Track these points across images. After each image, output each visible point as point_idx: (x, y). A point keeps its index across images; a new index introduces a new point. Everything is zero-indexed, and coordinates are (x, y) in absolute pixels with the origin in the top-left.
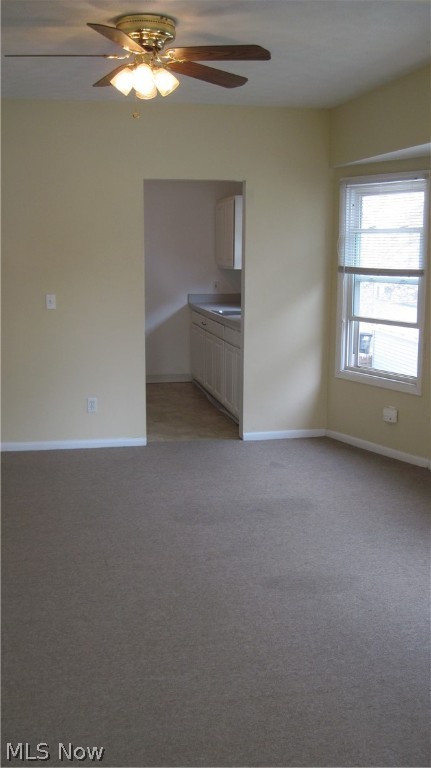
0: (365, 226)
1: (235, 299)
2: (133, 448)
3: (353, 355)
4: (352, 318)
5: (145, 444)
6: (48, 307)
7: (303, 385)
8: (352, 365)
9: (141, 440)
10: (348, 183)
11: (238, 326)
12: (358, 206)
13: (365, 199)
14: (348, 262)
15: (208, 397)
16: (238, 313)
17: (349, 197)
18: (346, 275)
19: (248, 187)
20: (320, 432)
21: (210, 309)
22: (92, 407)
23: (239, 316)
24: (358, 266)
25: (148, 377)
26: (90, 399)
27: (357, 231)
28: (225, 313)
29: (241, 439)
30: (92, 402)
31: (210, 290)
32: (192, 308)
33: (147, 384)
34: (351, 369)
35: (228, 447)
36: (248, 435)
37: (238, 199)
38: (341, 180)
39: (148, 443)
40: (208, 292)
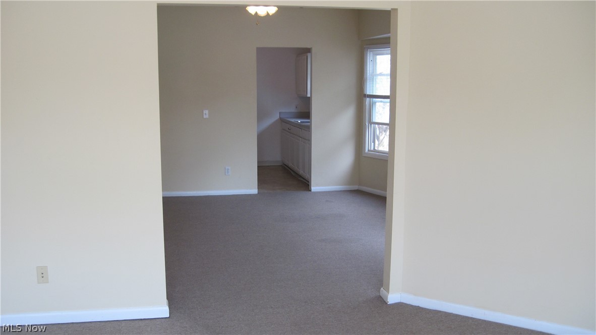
0: (378, 72)
1: (307, 115)
2: (250, 195)
3: (372, 144)
4: (371, 123)
5: (257, 193)
6: (205, 117)
7: (345, 160)
8: (372, 149)
9: (254, 191)
10: (368, 48)
11: (308, 128)
12: (374, 61)
13: (378, 57)
14: (368, 92)
15: (292, 172)
16: (309, 122)
17: (369, 56)
18: (368, 99)
19: (313, 51)
20: (356, 187)
21: (293, 120)
22: (228, 172)
23: (309, 124)
24: (374, 94)
25: (258, 162)
26: (226, 168)
27: (374, 75)
28: (301, 122)
29: (311, 191)
30: (228, 169)
31: (293, 109)
32: (282, 120)
33: (258, 166)
34: (372, 151)
35: (303, 194)
36: (314, 188)
37: (309, 55)
38: (365, 47)
39: (258, 193)
40: (293, 111)
